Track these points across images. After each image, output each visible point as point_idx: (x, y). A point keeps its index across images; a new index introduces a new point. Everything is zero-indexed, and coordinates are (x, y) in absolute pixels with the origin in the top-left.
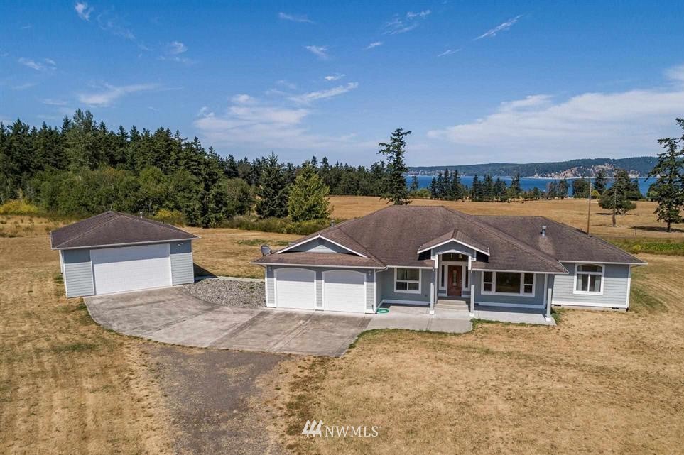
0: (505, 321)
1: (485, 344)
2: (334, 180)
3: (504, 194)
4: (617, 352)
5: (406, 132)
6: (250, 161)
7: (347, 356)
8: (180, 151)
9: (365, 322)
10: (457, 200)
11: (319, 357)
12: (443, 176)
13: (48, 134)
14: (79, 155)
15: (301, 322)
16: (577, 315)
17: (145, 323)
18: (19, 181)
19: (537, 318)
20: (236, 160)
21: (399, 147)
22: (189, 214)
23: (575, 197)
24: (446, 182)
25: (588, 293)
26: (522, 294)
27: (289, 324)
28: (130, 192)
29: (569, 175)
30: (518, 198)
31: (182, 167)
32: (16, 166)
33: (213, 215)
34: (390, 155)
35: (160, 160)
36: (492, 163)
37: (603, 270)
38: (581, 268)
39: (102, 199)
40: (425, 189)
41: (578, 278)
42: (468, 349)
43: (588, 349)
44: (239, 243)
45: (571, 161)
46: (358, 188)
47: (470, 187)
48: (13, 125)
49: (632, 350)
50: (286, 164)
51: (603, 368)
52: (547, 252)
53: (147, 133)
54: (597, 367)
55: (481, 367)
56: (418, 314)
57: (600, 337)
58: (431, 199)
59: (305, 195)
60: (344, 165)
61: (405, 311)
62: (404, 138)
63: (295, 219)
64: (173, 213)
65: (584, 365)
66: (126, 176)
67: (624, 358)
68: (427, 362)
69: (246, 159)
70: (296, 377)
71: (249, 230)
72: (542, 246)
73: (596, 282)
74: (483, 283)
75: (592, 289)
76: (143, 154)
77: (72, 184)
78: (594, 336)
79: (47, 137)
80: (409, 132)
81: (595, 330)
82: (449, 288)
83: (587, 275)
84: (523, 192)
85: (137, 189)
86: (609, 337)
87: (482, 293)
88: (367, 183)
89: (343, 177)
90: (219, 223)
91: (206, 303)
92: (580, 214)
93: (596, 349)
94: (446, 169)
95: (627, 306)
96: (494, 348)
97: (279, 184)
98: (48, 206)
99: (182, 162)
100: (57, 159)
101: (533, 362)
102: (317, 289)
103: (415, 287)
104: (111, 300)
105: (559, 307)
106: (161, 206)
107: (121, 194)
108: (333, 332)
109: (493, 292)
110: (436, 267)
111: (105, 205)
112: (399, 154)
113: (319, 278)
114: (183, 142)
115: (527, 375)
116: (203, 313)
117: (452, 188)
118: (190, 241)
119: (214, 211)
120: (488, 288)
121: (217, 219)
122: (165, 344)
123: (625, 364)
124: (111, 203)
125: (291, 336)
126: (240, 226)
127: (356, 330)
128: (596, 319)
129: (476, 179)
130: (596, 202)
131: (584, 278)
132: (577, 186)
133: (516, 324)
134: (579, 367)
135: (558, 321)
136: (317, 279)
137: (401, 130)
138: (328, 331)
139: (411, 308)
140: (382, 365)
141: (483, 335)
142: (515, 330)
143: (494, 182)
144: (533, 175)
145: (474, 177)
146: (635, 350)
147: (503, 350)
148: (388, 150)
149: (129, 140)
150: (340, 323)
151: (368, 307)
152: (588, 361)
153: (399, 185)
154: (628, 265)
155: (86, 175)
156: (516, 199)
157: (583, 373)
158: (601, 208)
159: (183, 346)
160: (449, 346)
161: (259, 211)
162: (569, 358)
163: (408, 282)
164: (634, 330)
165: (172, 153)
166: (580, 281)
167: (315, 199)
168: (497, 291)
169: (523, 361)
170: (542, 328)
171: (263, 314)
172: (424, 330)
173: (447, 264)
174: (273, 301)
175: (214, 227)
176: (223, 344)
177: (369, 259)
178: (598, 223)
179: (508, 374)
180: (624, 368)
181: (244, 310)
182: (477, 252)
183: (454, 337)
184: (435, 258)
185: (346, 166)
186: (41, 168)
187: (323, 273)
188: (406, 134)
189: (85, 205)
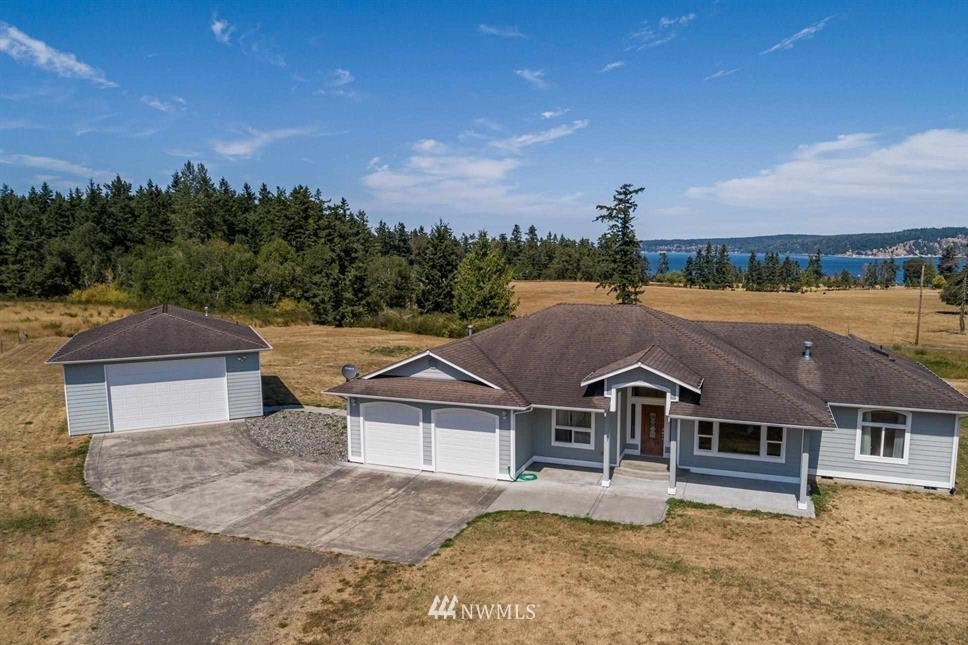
0: (727, 505)
1: (680, 549)
2: (543, 259)
3: (796, 280)
4: (917, 579)
5: (636, 189)
6: (428, 231)
7: (429, 563)
8: (320, 218)
9: (493, 494)
10: (724, 287)
11: (383, 562)
12: (704, 253)
13: (153, 194)
14: (186, 223)
15: (391, 491)
16: (857, 498)
17: (155, 484)
18: (109, 260)
19: (781, 502)
20: (409, 229)
21: (625, 211)
22: (316, 307)
23: (907, 286)
24: (707, 262)
25: (880, 459)
26: (764, 457)
27: (369, 495)
28: (243, 275)
29: (901, 253)
30: (818, 287)
31: (323, 240)
32: (107, 239)
33: (350, 308)
34: (613, 223)
35: (293, 230)
36: (782, 234)
37: (909, 420)
38: (869, 417)
39: (206, 284)
40: (679, 272)
41: (863, 434)
42: (645, 558)
43: (865, 569)
44: (372, 351)
45: (904, 231)
46: (579, 270)
47: (746, 269)
48: (110, 184)
49: (949, 576)
50: (477, 236)
51: (882, 616)
52: (811, 386)
53: (281, 193)
54: (873, 613)
55: (652, 599)
56: (582, 485)
57: (892, 545)
58: (685, 286)
59: (478, 281)
60: (559, 237)
61: (564, 478)
62: (635, 198)
63: (463, 316)
64: (300, 305)
65: (847, 606)
66: (239, 252)
67: (928, 595)
68: (561, 582)
69: (422, 229)
70: (326, 601)
71: (398, 331)
72: (803, 377)
73: (896, 440)
74: (697, 436)
75: (889, 453)
76: (272, 222)
77: (170, 264)
78: (881, 543)
79: (152, 199)
80: (642, 189)
81: (886, 530)
82: (643, 442)
83: (880, 429)
84: (826, 278)
85: (252, 270)
86: (908, 545)
87: (695, 453)
88: (591, 264)
89: (557, 253)
90: (357, 320)
91: (265, 450)
92: (909, 312)
93: (880, 571)
94: (709, 242)
95: (951, 485)
96: (691, 559)
97: (448, 264)
98: (140, 293)
99: (323, 233)
100: (164, 228)
101: (751, 595)
102: (424, 438)
103: (585, 438)
104: (129, 442)
105: (829, 480)
106: (284, 294)
107: (231, 279)
108: (431, 513)
109: (714, 452)
110: (613, 409)
111: (210, 292)
112: (626, 221)
113: (427, 420)
114: (326, 205)
115: (733, 624)
116: (249, 468)
117: (717, 271)
118: (257, 353)
119: (351, 303)
120: (705, 444)
121: (354, 315)
122: (159, 523)
123: (927, 608)
124: (218, 290)
125: (360, 518)
126: (387, 325)
127: (469, 511)
128: (892, 508)
129: (753, 258)
130: (937, 293)
131: (875, 434)
132: (912, 270)
133: (743, 513)
134: (837, 611)
135: (820, 509)
136: (424, 421)
137: (630, 186)
138: (424, 511)
139: (576, 473)
140: (481, 584)
141: (680, 531)
142: (739, 524)
143: (782, 262)
144: (845, 253)
145: (750, 255)
146: (956, 576)
147: (706, 564)
148: (610, 216)
149: (257, 202)
150: (452, 497)
151: (501, 470)
152: (857, 596)
153: (626, 267)
154: (955, 415)
155: (187, 251)
156: (814, 288)
157: (841, 625)
158: (945, 303)
159: (185, 529)
160: (612, 550)
161: (420, 304)
162: (822, 590)
163: (574, 429)
164: (959, 534)
165: (311, 221)
166: (868, 438)
167: (492, 288)
168: (720, 450)
169: (735, 590)
170: (788, 523)
171: (340, 473)
172: (583, 516)
173: (640, 401)
174: (358, 453)
175: (351, 325)
176: (246, 529)
177: (504, 392)
178: (936, 327)
179: (699, 619)
180: (924, 617)
181: (315, 465)
182: (681, 387)
183: (629, 533)
184: (612, 395)
185: (563, 239)
186: (141, 241)
187: (434, 413)
188: (636, 192)
189: (184, 292)
